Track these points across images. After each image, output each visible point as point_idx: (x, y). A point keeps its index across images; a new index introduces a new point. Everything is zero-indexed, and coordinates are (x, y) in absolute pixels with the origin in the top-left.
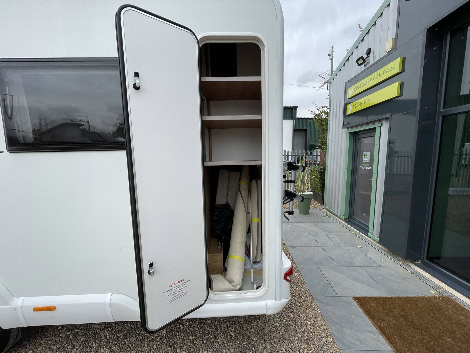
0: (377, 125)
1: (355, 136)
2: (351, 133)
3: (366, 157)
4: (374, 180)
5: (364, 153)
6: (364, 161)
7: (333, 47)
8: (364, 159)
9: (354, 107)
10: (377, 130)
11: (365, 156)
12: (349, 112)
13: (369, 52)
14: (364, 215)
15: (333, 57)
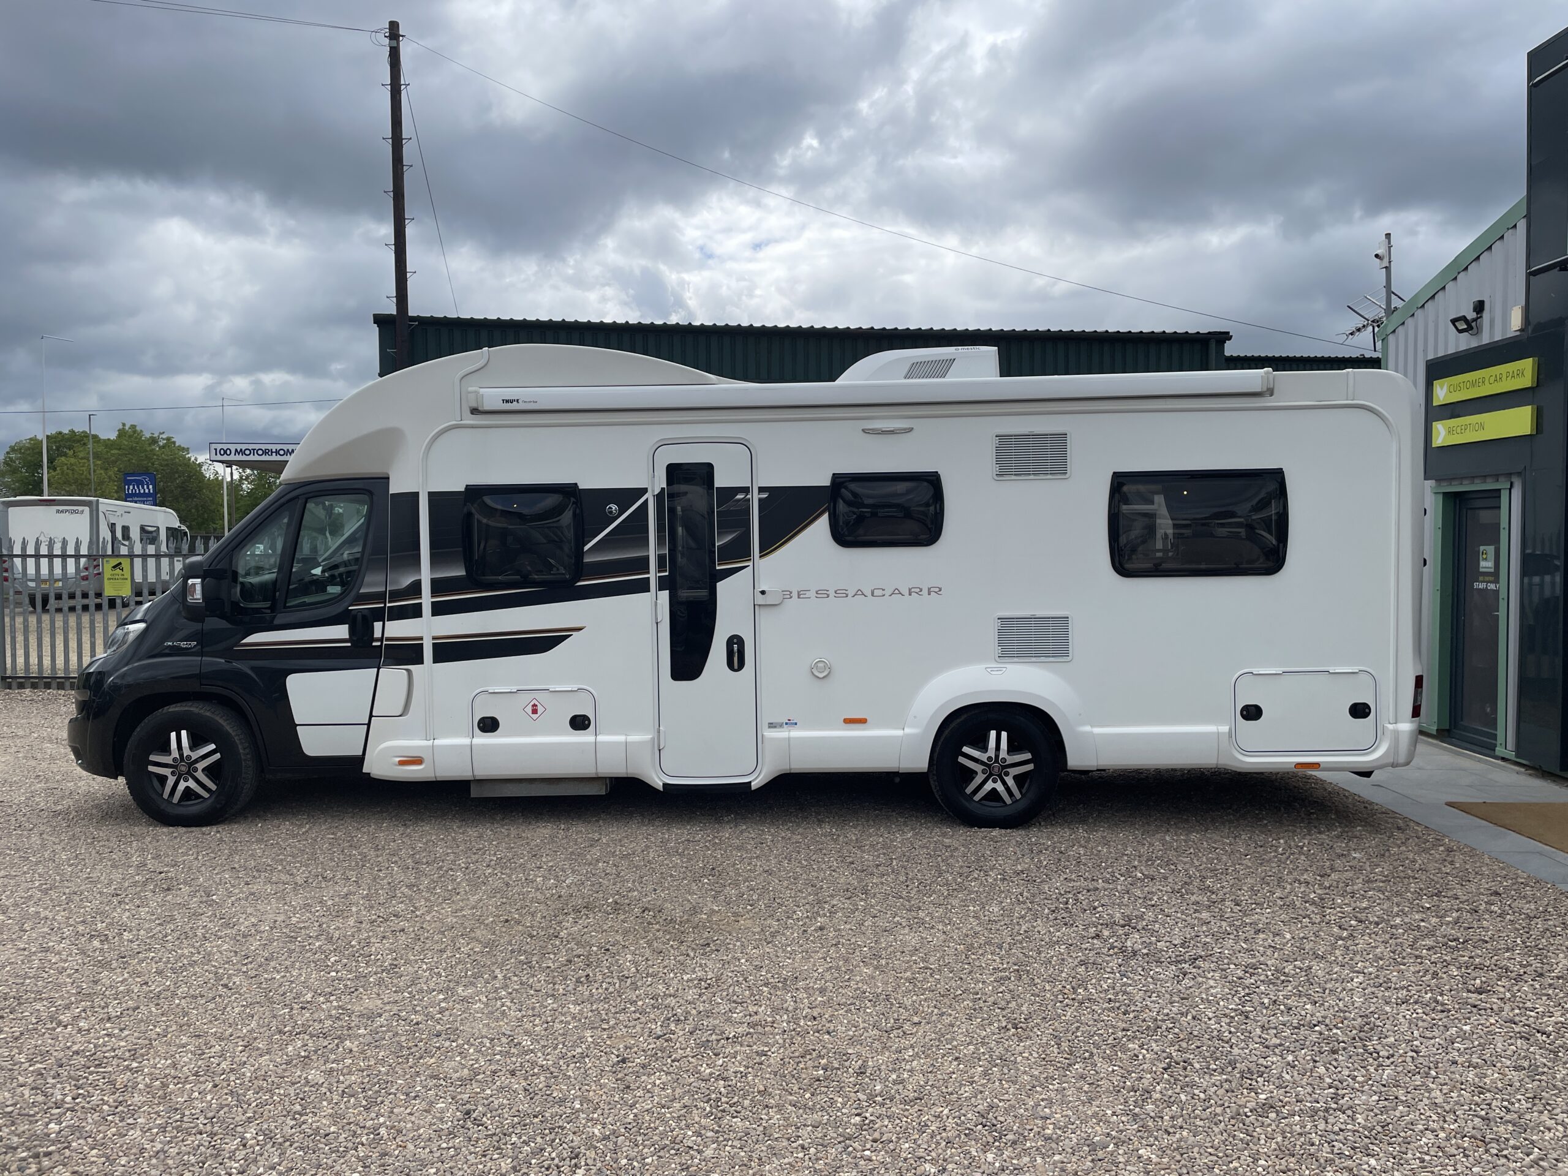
0: (1503, 484)
1: (1456, 501)
2: (1445, 494)
3: (1486, 559)
4: (1502, 613)
5: (1482, 548)
6: (1481, 570)
7: (1388, 236)
8: (1483, 564)
9: (1450, 431)
10: (1505, 495)
11: (1484, 556)
12: (1438, 442)
13: (1479, 307)
14: (1488, 710)
15: (1390, 262)
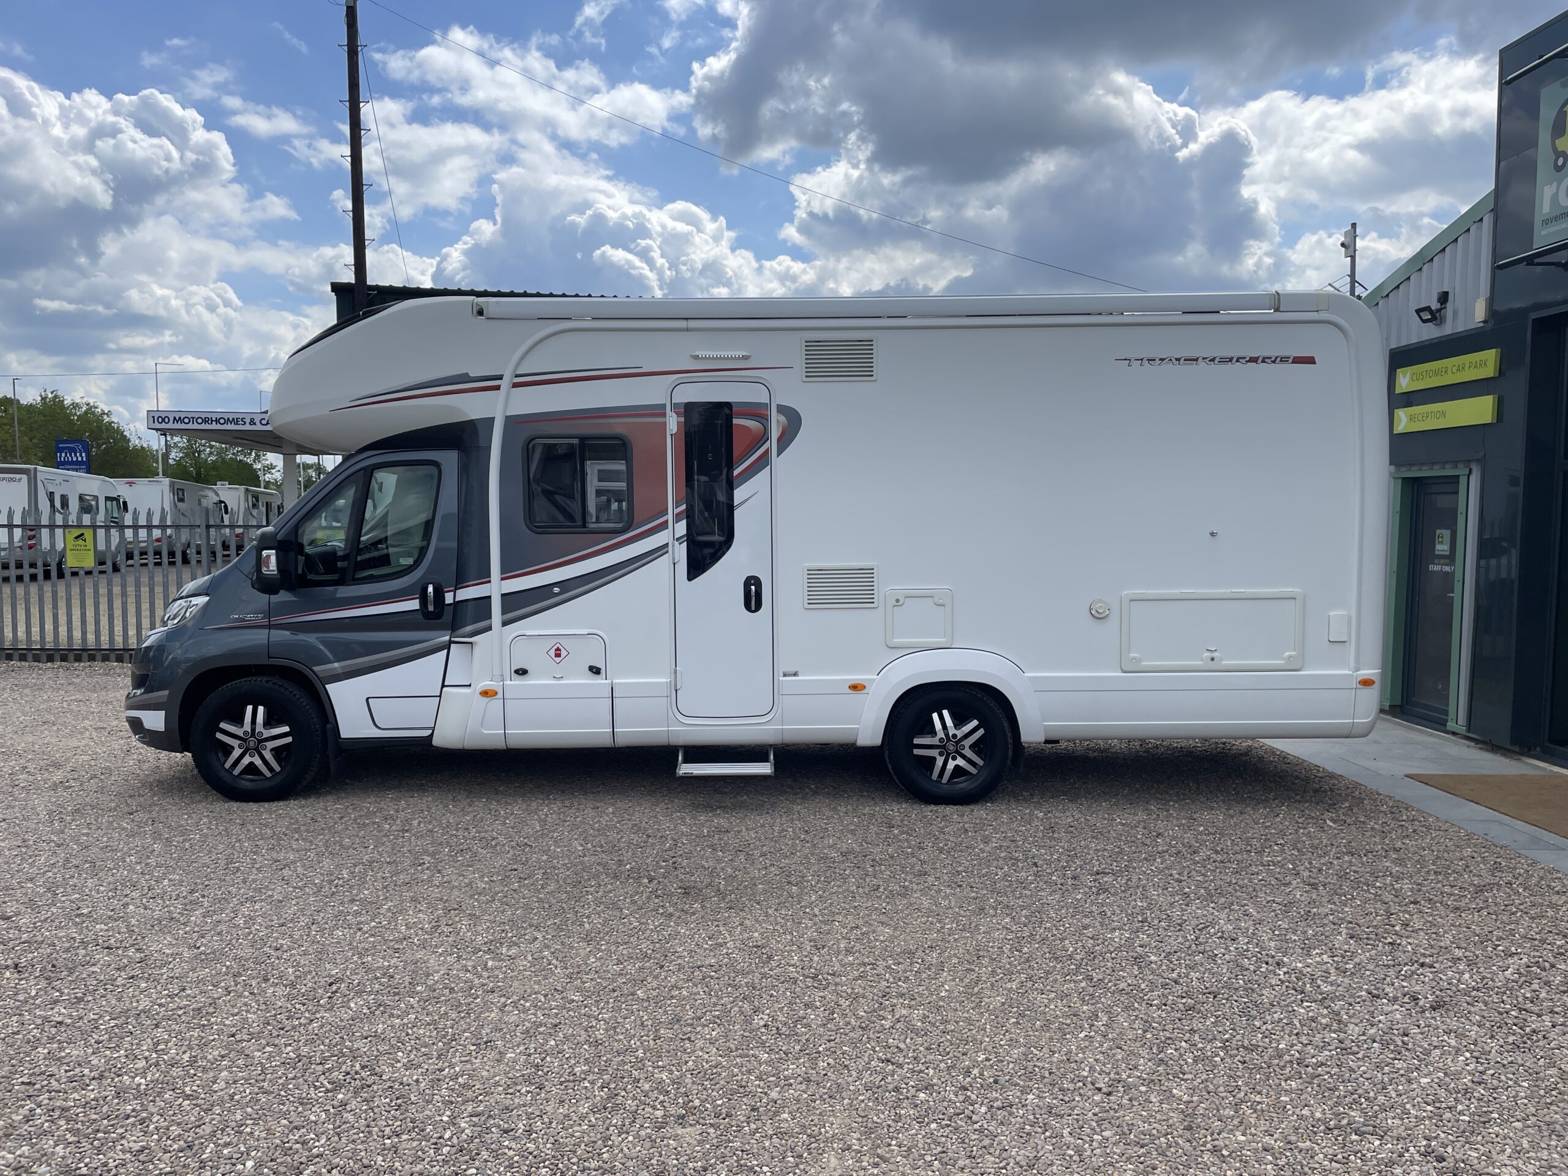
0: (1461, 471)
1: (1415, 486)
2: (1405, 481)
3: (1441, 543)
4: (1456, 595)
5: (1438, 532)
7: (1354, 225)
8: (1438, 547)
9: (1412, 418)
10: (1463, 481)
11: (1440, 540)
12: (1401, 427)
13: (1444, 298)
14: (1440, 687)
15: (1355, 256)
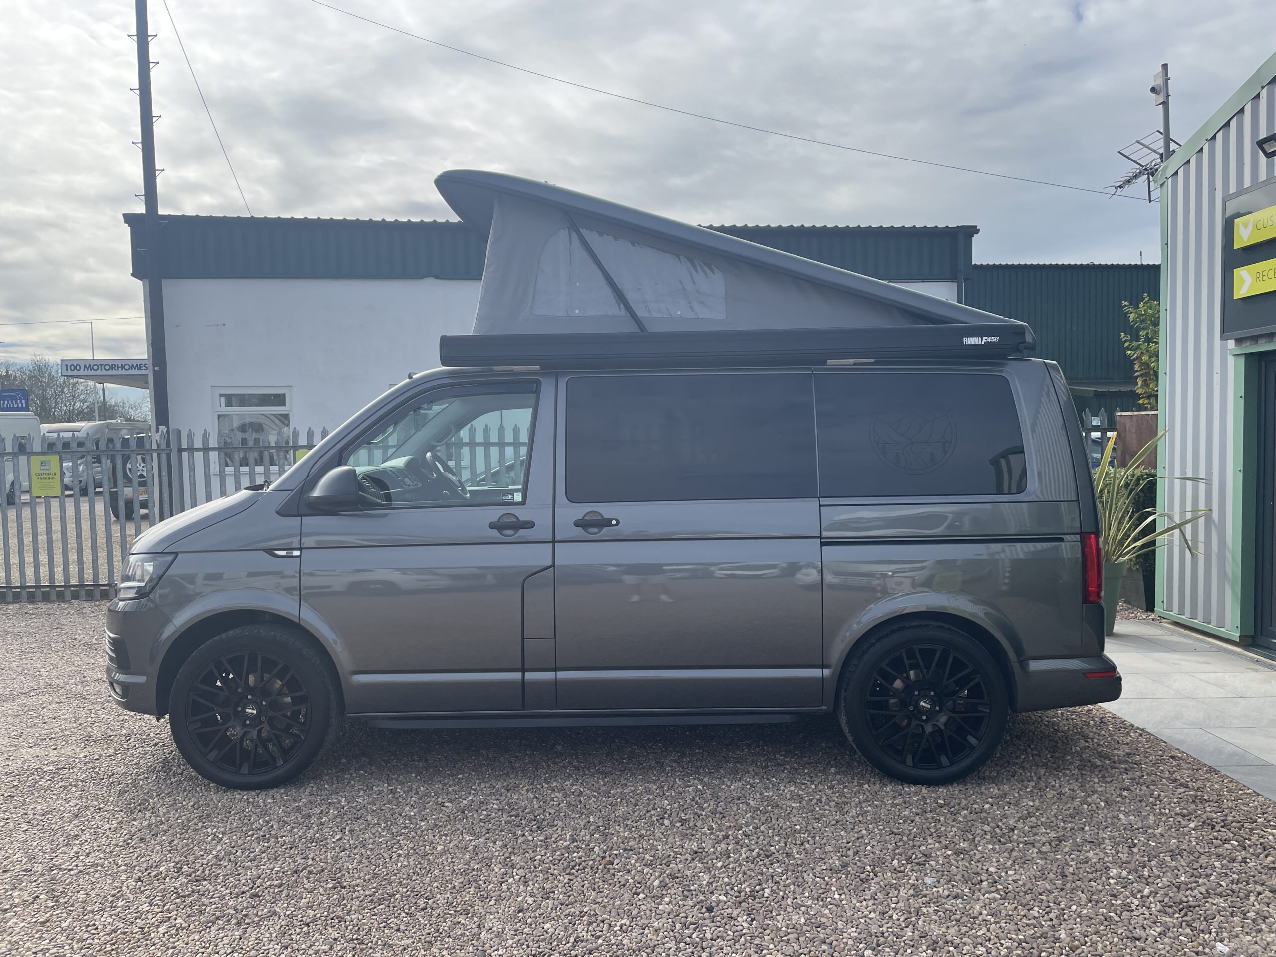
1: (1263, 363)
2: (1248, 356)
7: (1165, 66)
9: (1258, 277)
12: (1241, 291)
15: (1168, 96)
